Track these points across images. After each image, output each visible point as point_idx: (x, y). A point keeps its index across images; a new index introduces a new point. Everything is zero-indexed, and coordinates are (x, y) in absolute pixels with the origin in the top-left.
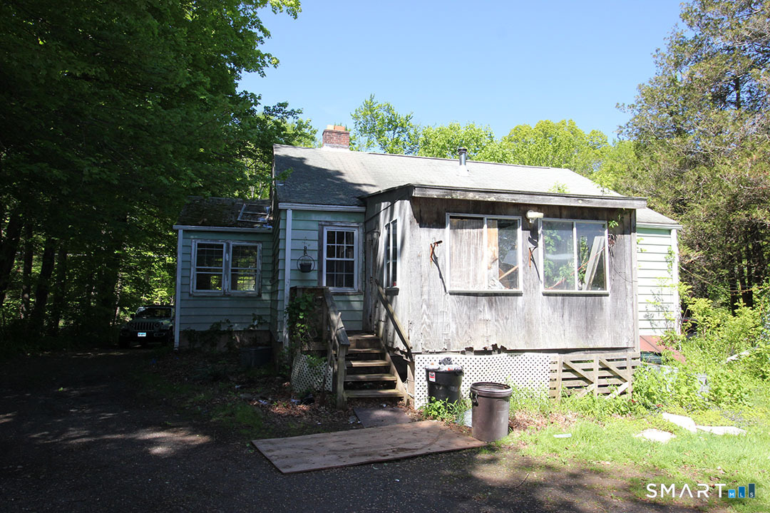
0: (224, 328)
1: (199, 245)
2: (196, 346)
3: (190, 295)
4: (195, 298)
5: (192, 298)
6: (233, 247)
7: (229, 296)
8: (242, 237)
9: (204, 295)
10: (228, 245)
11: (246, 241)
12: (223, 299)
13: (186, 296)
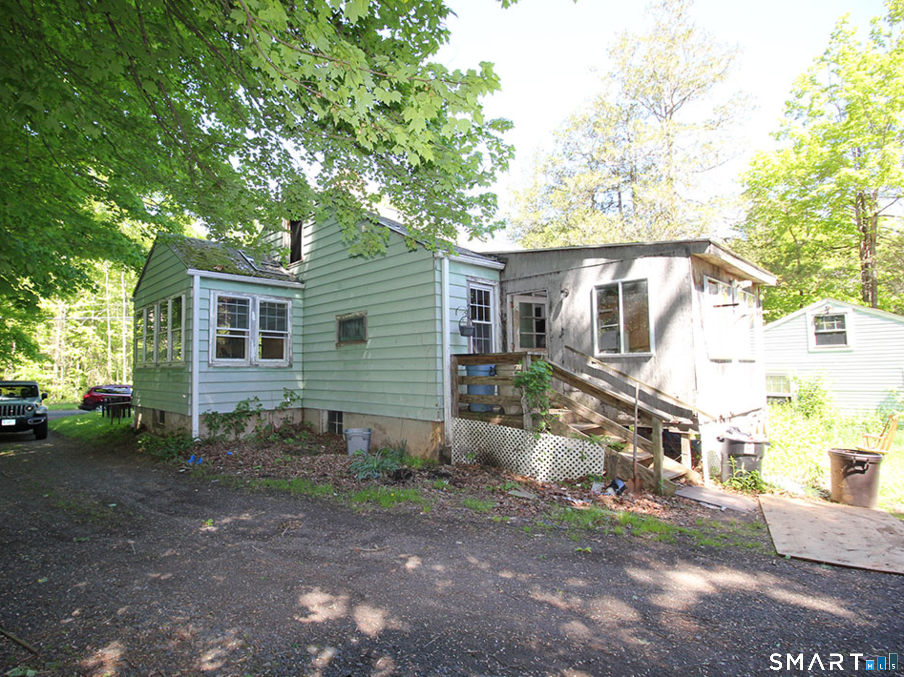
0: (253, 407)
1: (220, 299)
2: (218, 435)
3: (209, 365)
4: (215, 370)
5: (211, 369)
6: (261, 304)
7: (257, 366)
8: (270, 291)
9: (227, 365)
10: (254, 300)
11: (274, 296)
12: (250, 370)
13: (205, 368)
